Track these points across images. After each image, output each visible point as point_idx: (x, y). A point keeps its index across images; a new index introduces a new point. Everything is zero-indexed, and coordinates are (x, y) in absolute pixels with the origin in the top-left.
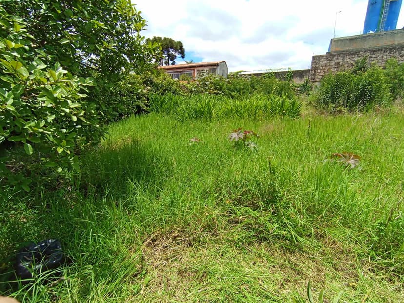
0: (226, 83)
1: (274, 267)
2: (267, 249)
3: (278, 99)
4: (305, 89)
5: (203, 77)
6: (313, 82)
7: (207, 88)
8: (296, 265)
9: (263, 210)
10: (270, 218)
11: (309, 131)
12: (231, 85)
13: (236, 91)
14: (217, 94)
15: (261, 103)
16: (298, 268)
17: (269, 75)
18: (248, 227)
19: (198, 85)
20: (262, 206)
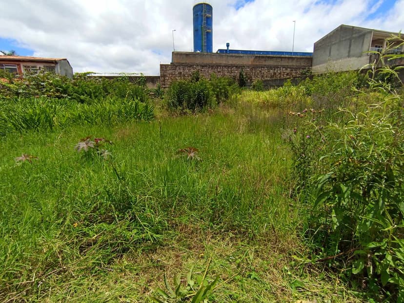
0: (72, 85)
1: (137, 274)
2: (129, 259)
3: (132, 103)
4: (158, 94)
5: (34, 76)
6: (164, 88)
7: (44, 90)
8: (158, 261)
9: (120, 220)
10: (127, 226)
11: (161, 131)
12: (79, 88)
13: (86, 95)
14: (59, 98)
15: (115, 107)
16: (160, 264)
17: (123, 79)
18: (104, 245)
19: (27, 85)
20: (118, 216)
